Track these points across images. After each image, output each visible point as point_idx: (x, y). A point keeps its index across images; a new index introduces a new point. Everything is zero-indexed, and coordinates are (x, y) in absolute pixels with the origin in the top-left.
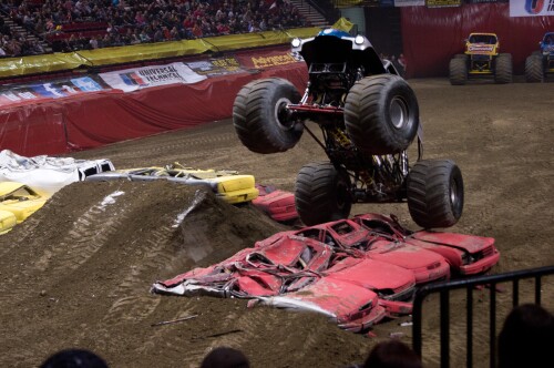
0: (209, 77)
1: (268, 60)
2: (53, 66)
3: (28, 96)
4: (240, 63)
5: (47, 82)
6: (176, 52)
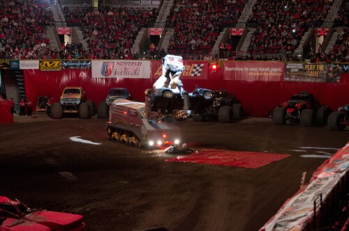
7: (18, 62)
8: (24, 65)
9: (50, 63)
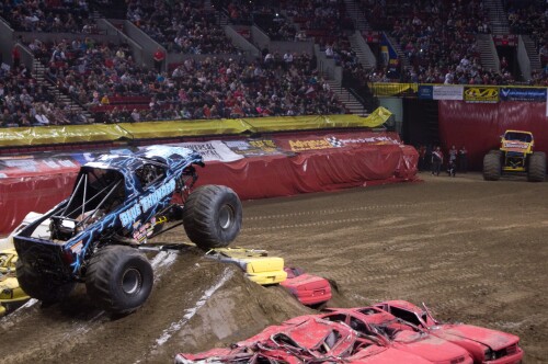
0: (246, 157)
1: (305, 143)
2: (95, 137)
3: (68, 164)
4: (278, 145)
5: (87, 151)
6: (216, 130)
7: (431, 88)
8: (439, 93)
9: (481, 91)
